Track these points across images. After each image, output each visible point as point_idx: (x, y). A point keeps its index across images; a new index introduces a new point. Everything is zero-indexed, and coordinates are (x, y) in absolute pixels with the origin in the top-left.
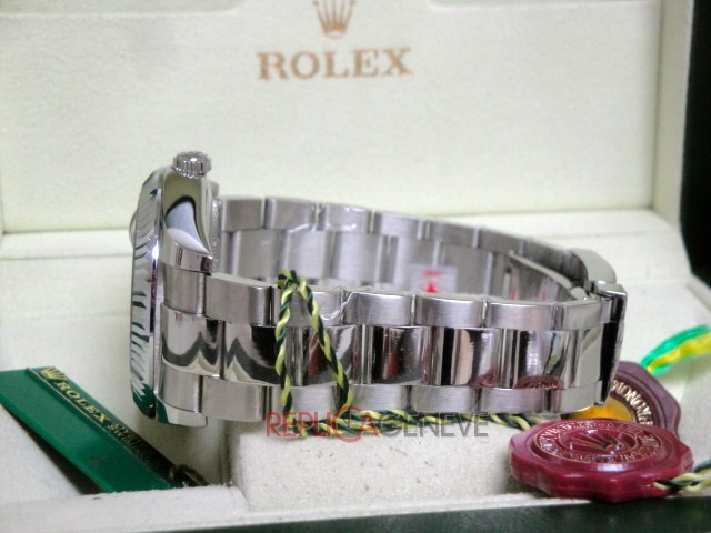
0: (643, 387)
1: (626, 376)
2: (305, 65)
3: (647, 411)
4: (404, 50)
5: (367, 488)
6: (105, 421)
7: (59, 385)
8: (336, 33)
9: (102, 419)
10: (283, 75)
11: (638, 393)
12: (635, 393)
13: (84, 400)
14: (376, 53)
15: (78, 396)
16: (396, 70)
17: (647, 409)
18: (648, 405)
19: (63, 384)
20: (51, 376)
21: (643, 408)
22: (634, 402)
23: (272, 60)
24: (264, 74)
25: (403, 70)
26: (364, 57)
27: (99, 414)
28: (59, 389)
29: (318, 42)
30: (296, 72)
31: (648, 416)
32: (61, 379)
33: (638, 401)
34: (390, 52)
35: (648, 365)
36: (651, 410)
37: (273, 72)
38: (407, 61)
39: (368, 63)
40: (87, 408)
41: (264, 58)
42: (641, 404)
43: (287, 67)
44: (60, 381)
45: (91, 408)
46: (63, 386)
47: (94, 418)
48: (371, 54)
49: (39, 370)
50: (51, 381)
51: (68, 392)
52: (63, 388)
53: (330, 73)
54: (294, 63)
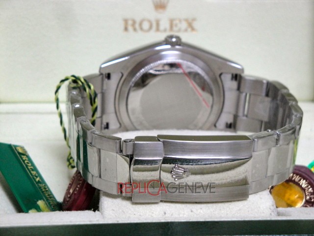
0: (309, 178)
1: (300, 173)
2: (146, 26)
3: (311, 190)
4: (194, 20)
5: (165, 213)
6: (39, 181)
7: (23, 156)
8: (161, 10)
9: (38, 179)
10: (135, 30)
11: (306, 181)
12: (304, 181)
13: (32, 167)
14: (180, 21)
15: (30, 165)
16: (189, 29)
17: (311, 189)
18: (311, 187)
19: (25, 157)
20: (20, 151)
21: (309, 189)
22: (304, 186)
23: (130, 22)
24: (126, 29)
25: (193, 29)
26: (174, 22)
27: (37, 177)
28: (22, 158)
30: (141, 29)
31: (311, 193)
32: (25, 154)
33: (306, 185)
34: (186, 20)
35: (312, 167)
36: (313, 189)
37: (130, 28)
39: (176, 25)
40: (32, 172)
41: (126, 21)
42: (308, 186)
43: (137, 26)
44: (24, 155)
45: (34, 173)
46: (24, 158)
47: (34, 178)
48: (177, 22)
49: (15, 146)
50: (20, 154)
51: (26, 162)
52: (24, 159)
53: (158, 30)
54: (141, 24)
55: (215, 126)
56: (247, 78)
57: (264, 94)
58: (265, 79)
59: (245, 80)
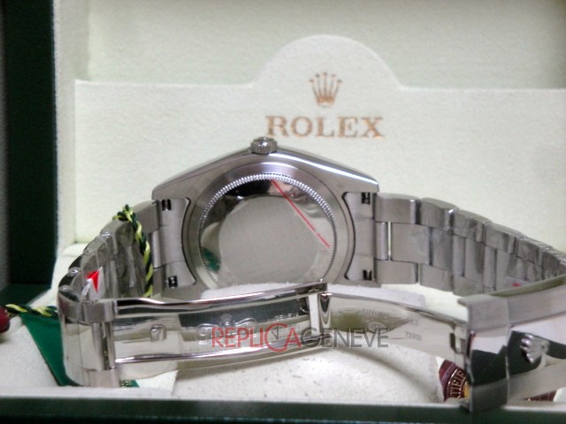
2: (302, 127)
4: (379, 118)
8: (325, 104)
10: (285, 133)
14: (356, 120)
16: (371, 134)
23: (277, 122)
24: (271, 132)
25: (377, 134)
26: (347, 122)
29: (312, 110)
30: (295, 132)
34: (367, 119)
37: (277, 131)
38: (380, 126)
39: (350, 127)
41: (271, 120)
43: (288, 127)
48: (352, 121)
53: (321, 134)
54: (294, 125)
55: (346, 277)
56: (385, 197)
57: (413, 220)
58: (412, 198)
59: (381, 200)
